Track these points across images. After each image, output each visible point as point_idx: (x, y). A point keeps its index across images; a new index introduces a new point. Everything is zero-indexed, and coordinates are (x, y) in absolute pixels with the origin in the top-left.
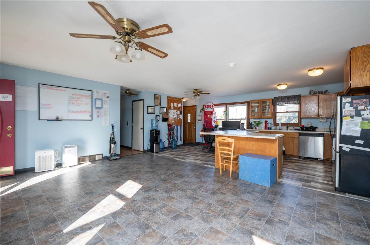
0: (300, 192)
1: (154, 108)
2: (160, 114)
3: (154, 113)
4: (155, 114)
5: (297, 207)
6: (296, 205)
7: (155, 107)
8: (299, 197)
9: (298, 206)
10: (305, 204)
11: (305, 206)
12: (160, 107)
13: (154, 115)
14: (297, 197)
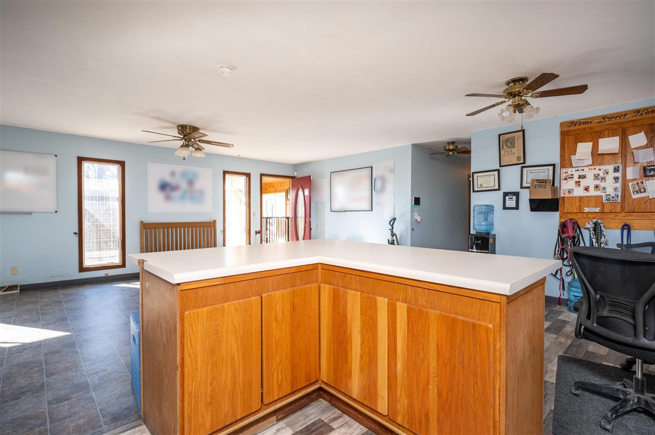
0: (48, 427)
1: (496, 173)
2: (522, 187)
3: (497, 187)
4: (499, 189)
5: (41, 382)
6: (43, 384)
7: (498, 171)
8: (45, 408)
9: (38, 385)
10: (23, 397)
11: (23, 393)
12: (522, 167)
13: (500, 195)
14: (48, 403)
